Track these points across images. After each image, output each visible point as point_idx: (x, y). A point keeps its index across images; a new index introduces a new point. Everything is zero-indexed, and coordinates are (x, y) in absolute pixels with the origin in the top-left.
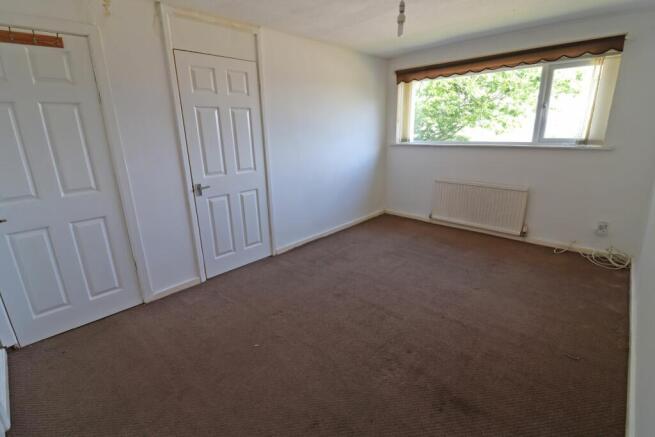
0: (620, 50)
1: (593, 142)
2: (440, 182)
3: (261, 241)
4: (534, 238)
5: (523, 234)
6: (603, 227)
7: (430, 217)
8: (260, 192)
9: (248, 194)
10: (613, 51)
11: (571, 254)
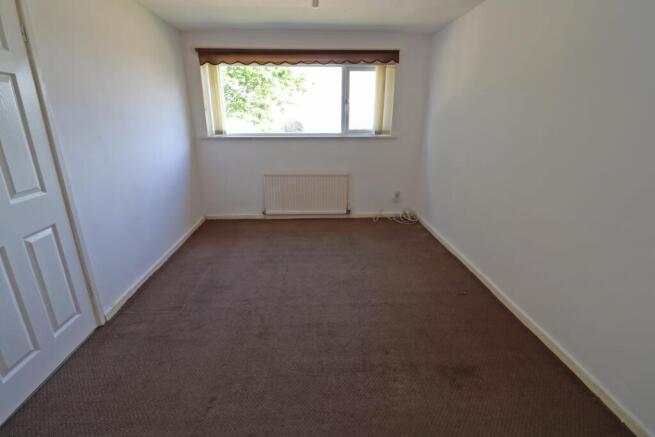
0: (397, 61)
1: (387, 132)
2: (269, 176)
3: (79, 311)
4: (357, 213)
5: (348, 212)
6: (397, 195)
7: (264, 213)
8: (59, 228)
9: (41, 235)
10: (392, 62)
11: (382, 220)
